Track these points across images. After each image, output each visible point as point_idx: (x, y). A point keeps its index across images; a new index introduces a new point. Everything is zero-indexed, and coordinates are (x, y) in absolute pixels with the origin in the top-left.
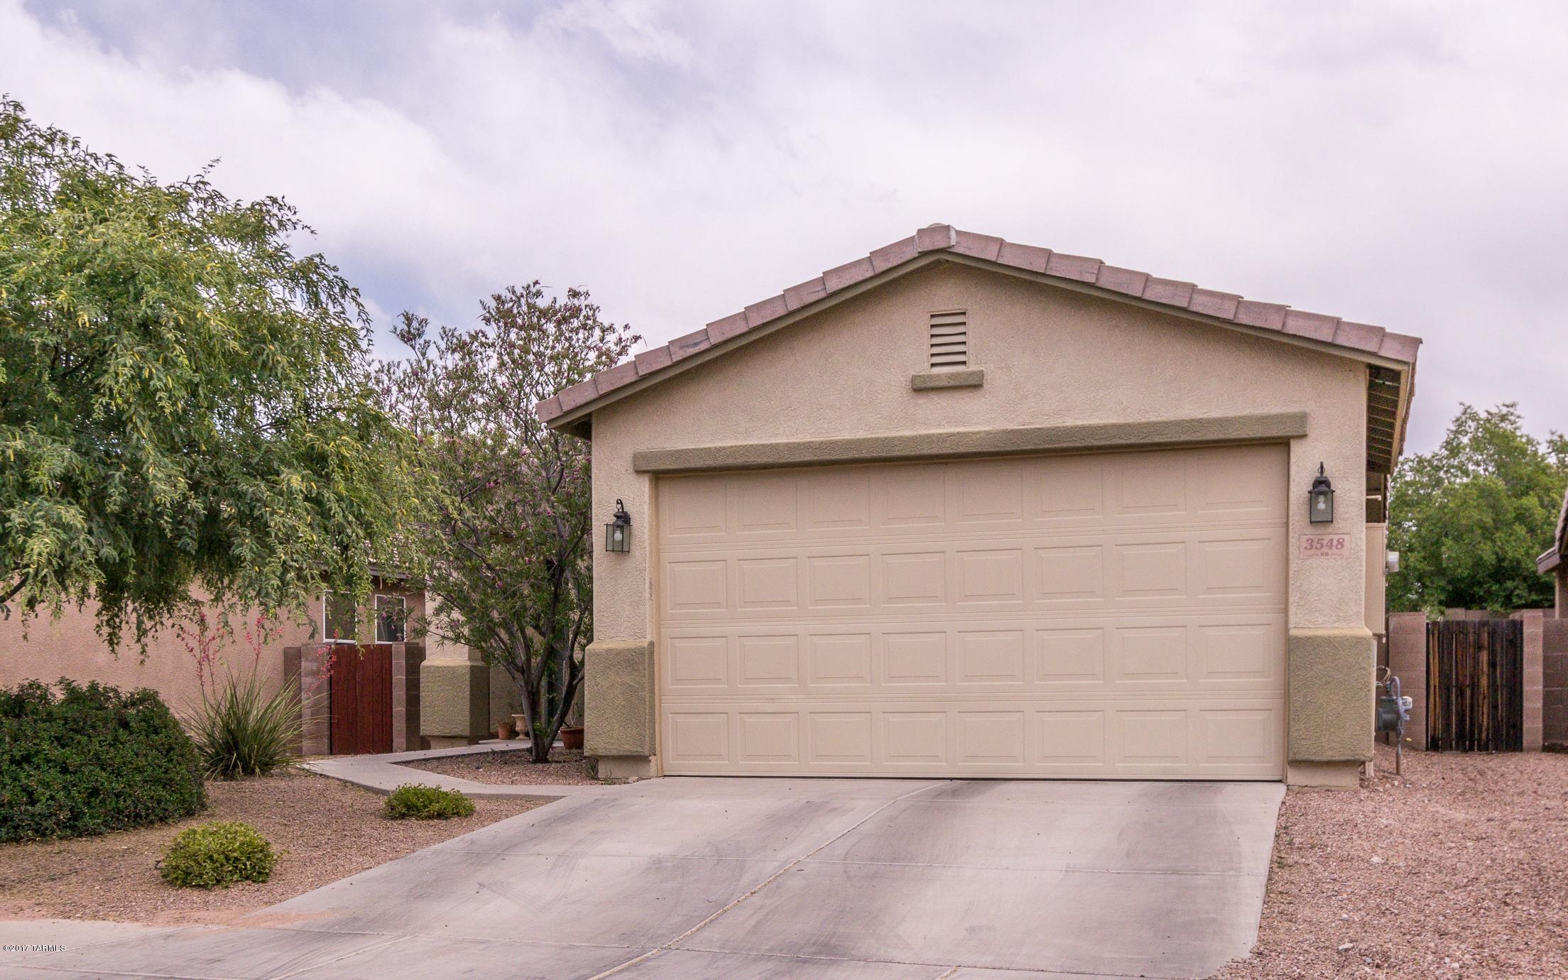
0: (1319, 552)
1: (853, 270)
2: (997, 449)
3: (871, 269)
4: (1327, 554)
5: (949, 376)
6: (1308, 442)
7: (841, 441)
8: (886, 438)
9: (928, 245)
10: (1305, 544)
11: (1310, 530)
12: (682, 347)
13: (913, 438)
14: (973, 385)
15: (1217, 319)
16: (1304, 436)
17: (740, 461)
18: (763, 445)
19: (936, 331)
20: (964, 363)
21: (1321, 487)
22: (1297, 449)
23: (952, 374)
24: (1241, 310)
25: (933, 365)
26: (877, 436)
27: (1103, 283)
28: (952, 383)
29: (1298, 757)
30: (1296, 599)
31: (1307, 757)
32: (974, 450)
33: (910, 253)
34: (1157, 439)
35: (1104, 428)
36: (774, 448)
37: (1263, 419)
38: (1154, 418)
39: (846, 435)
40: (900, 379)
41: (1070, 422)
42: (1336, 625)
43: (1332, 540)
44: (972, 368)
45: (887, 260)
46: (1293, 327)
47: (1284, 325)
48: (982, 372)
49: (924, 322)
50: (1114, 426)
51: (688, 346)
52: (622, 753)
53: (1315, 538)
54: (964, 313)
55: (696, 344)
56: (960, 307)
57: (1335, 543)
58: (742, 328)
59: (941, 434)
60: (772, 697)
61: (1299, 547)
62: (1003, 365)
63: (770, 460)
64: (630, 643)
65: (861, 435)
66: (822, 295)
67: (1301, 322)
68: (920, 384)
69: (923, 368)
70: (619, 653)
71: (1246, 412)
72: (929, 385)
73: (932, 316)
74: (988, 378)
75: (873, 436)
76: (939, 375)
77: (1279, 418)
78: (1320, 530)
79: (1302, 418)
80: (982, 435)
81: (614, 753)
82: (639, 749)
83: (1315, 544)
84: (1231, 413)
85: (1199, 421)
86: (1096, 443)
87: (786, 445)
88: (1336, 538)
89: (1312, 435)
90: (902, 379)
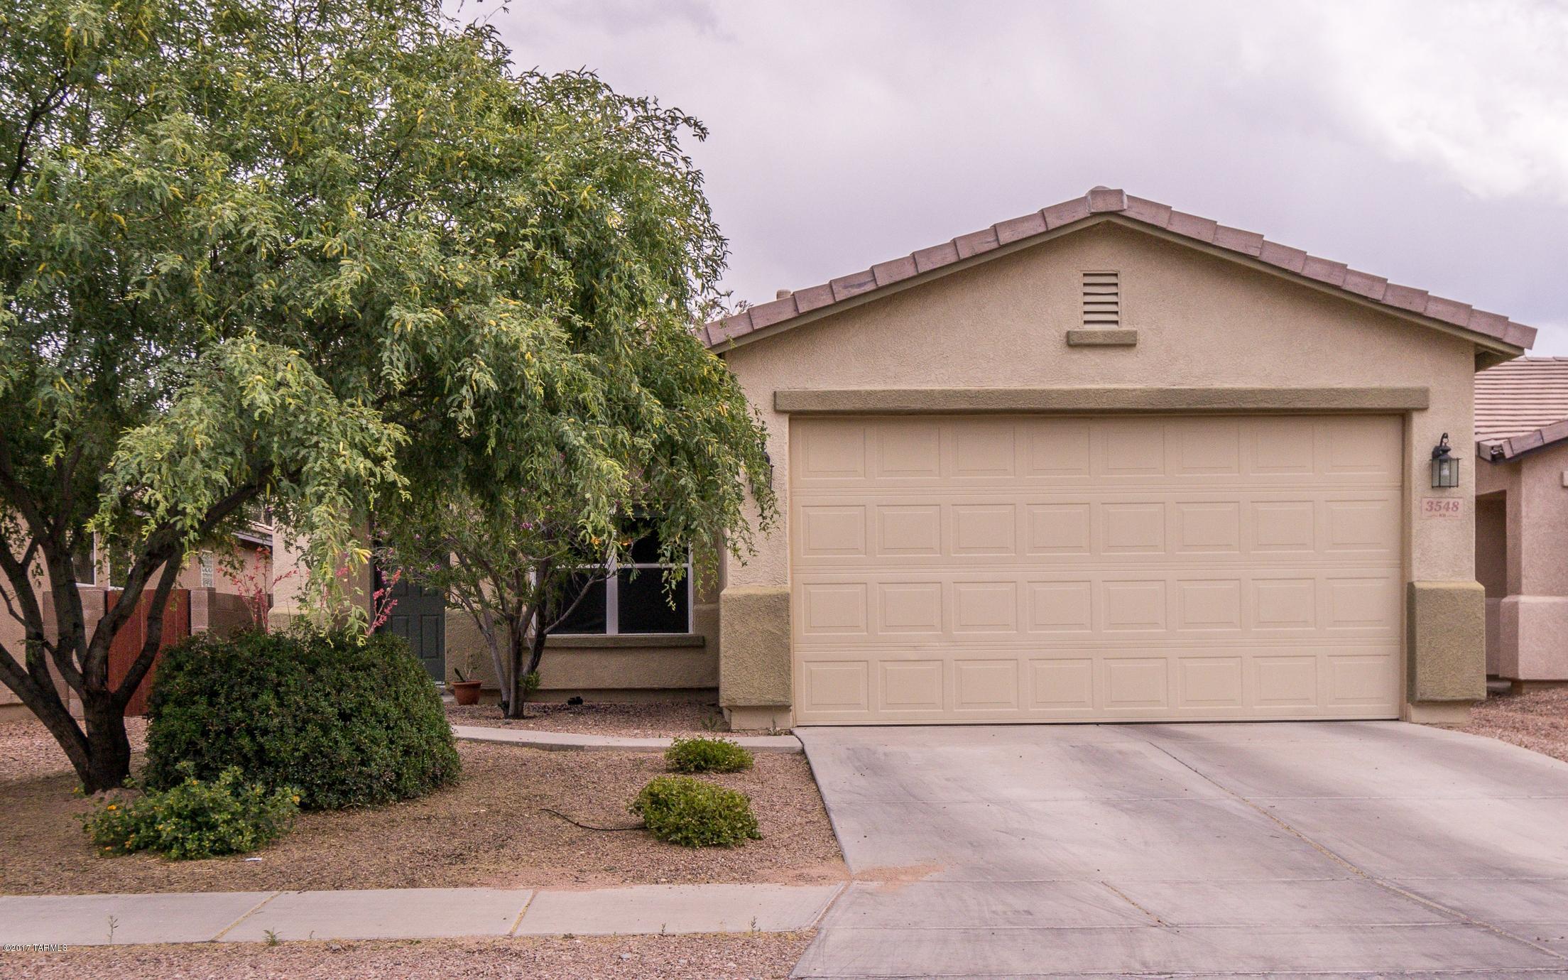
0: (1438, 513)
1: (1026, 224)
2: (1151, 407)
3: (1043, 225)
4: (1444, 515)
5: (1106, 334)
6: (1427, 415)
7: (997, 391)
8: (1044, 391)
9: (1101, 206)
10: (1426, 506)
11: (1430, 493)
12: (846, 287)
13: (1069, 392)
14: (1126, 344)
15: (1366, 298)
16: (1424, 409)
17: (892, 405)
18: (917, 391)
19: (1089, 290)
20: (1116, 322)
21: (1440, 455)
22: (1418, 421)
23: (1109, 333)
24: (1389, 294)
25: (1086, 322)
26: (1031, 388)
27: (1266, 257)
28: (1109, 341)
29: (1425, 697)
30: (1419, 555)
31: (1432, 697)
32: (1134, 407)
33: (1082, 213)
34: (1300, 405)
35: (1252, 392)
36: (929, 394)
37: (1394, 392)
38: (1294, 385)
39: (1000, 386)
40: (1055, 335)
41: (1218, 385)
42: (1452, 579)
43: (1448, 503)
44: (1124, 327)
45: (1059, 218)
46: (1433, 310)
47: (1425, 309)
48: (1136, 332)
49: (1078, 280)
50: (1261, 391)
51: (852, 286)
52: (763, 703)
53: (1435, 501)
54: (1116, 275)
55: (860, 285)
56: (1112, 268)
57: (1451, 506)
58: (910, 272)
59: (1098, 390)
60: (916, 644)
61: (1421, 508)
62: (1154, 327)
63: (925, 407)
64: (771, 590)
65: (1016, 385)
66: (994, 245)
67: (1440, 307)
68: (1075, 340)
69: (1076, 325)
70: (759, 599)
71: (1375, 385)
72: (1087, 341)
73: (1085, 275)
74: (1141, 338)
75: (1027, 388)
76: (1096, 333)
77: (1406, 392)
78: (1438, 493)
79: (1425, 392)
80: (1138, 392)
81: (754, 702)
82: (782, 699)
83: (1434, 506)
84: (1363, 385)
85: (1337, 390)
86: (1244, 406)
87: (941, 392)
88: (1452, 501)
89: (1432, 408)
90: (1056, 334)
